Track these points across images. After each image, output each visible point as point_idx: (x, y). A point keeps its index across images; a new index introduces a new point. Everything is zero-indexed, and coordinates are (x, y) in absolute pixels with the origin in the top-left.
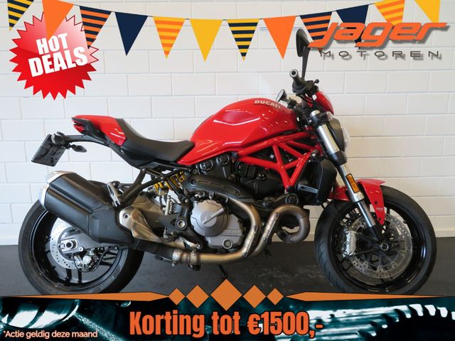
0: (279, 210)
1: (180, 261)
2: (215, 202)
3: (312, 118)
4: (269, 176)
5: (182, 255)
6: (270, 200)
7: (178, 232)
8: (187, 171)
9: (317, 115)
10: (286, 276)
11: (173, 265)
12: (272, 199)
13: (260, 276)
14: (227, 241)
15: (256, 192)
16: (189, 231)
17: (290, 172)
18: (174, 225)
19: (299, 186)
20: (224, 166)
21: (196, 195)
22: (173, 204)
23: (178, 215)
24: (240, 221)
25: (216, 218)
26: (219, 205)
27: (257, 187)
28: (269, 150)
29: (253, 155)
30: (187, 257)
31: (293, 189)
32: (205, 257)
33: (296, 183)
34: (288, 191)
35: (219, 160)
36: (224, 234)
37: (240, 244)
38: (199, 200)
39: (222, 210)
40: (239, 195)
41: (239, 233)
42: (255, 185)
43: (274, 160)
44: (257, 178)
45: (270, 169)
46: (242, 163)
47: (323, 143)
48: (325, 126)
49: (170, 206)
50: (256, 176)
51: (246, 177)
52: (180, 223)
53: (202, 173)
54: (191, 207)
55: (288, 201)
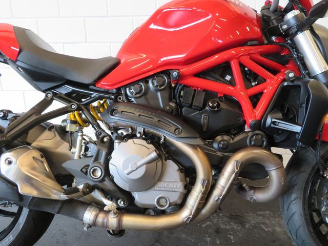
0: (240, 156)
1: (94, 224)
2: (144, 142)
3: (287, 23)
4: (223, 106)
5: (97, 216)
6: (223, 140)
7: (92, 183)
8: (110, 98)
9: (296, 17)
10: (235, 226)
11: (85, 229)
12: (226, 138)
13: (203, 226)
14: (162, 198)
15: (205, 129)
16: (107, 183)
17: (255, 99)
18: (86, 173)
19: (269, 121)
20: (160, 90)
21: (119, 132)
22: (87, 143)
23: (93, 159)
24: (180, 170)
25: (145, 166)
26: (151, 146)
27: (206, 121)
28: (225, 68)
29: (200, 74)
30: (104, 219)
31: (259, 126)
32: (130, 220)
33: (264, 116)
34: (250, 127)
35: (153, 83)
36: (156, 188)
37: (179, 202)
38: (123, 139)
39: (154, 155)
40: (179, 133)
41: (179, 187)
42: (203, 119)
43: (232, 83)
44: (207, 108)
45: (225, 96)
46: (185, 86)
47: (302, 60)
48: (307, 33)
49: (81, 146)
50: (205, 104)
51: (190, 106)
52: (94, 171)
53: (129, 101)
54: (111, 149)
55: (250, 142)
